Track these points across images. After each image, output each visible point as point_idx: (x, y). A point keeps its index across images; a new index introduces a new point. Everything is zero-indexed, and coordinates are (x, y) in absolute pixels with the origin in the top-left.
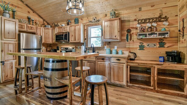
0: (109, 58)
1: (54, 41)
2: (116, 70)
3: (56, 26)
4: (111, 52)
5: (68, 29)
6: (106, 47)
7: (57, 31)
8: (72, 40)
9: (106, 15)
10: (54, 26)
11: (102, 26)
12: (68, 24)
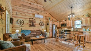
0: (85, 32)
1: (60, 26)
2: (88, 37)
3: (61, 21)
4: (86, 30)
5: (66, 22)
6: (83, 28)
7: (61, 23)
8: (67, 26)
9: (83, 16)
10: (60, 21)
11: (81, 20)
12: (66, 20)
